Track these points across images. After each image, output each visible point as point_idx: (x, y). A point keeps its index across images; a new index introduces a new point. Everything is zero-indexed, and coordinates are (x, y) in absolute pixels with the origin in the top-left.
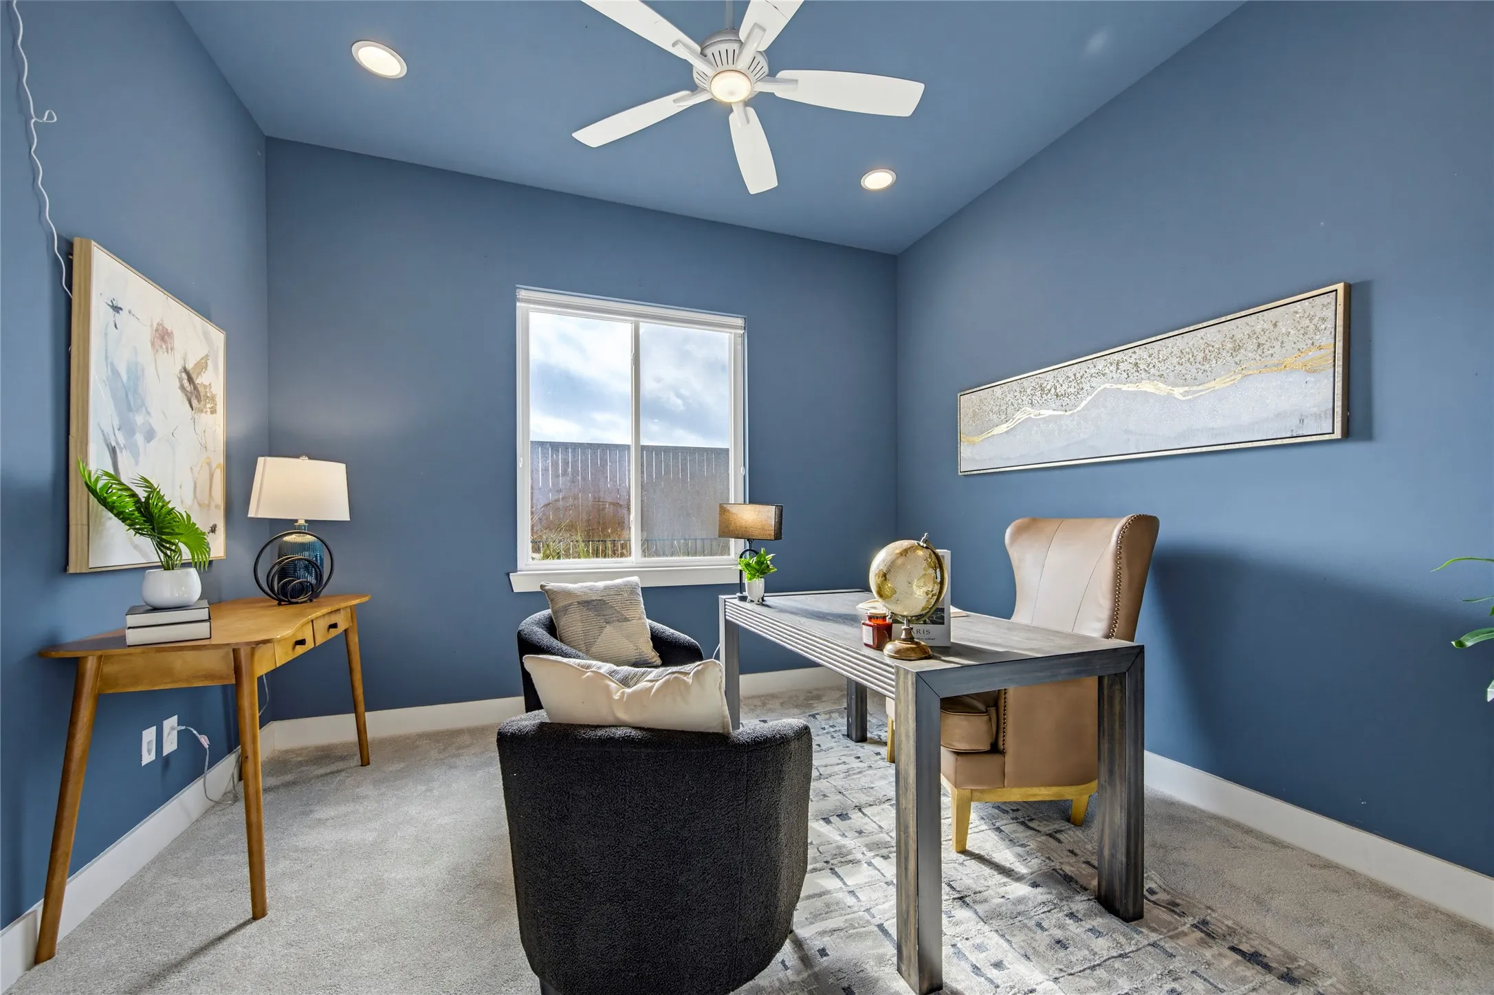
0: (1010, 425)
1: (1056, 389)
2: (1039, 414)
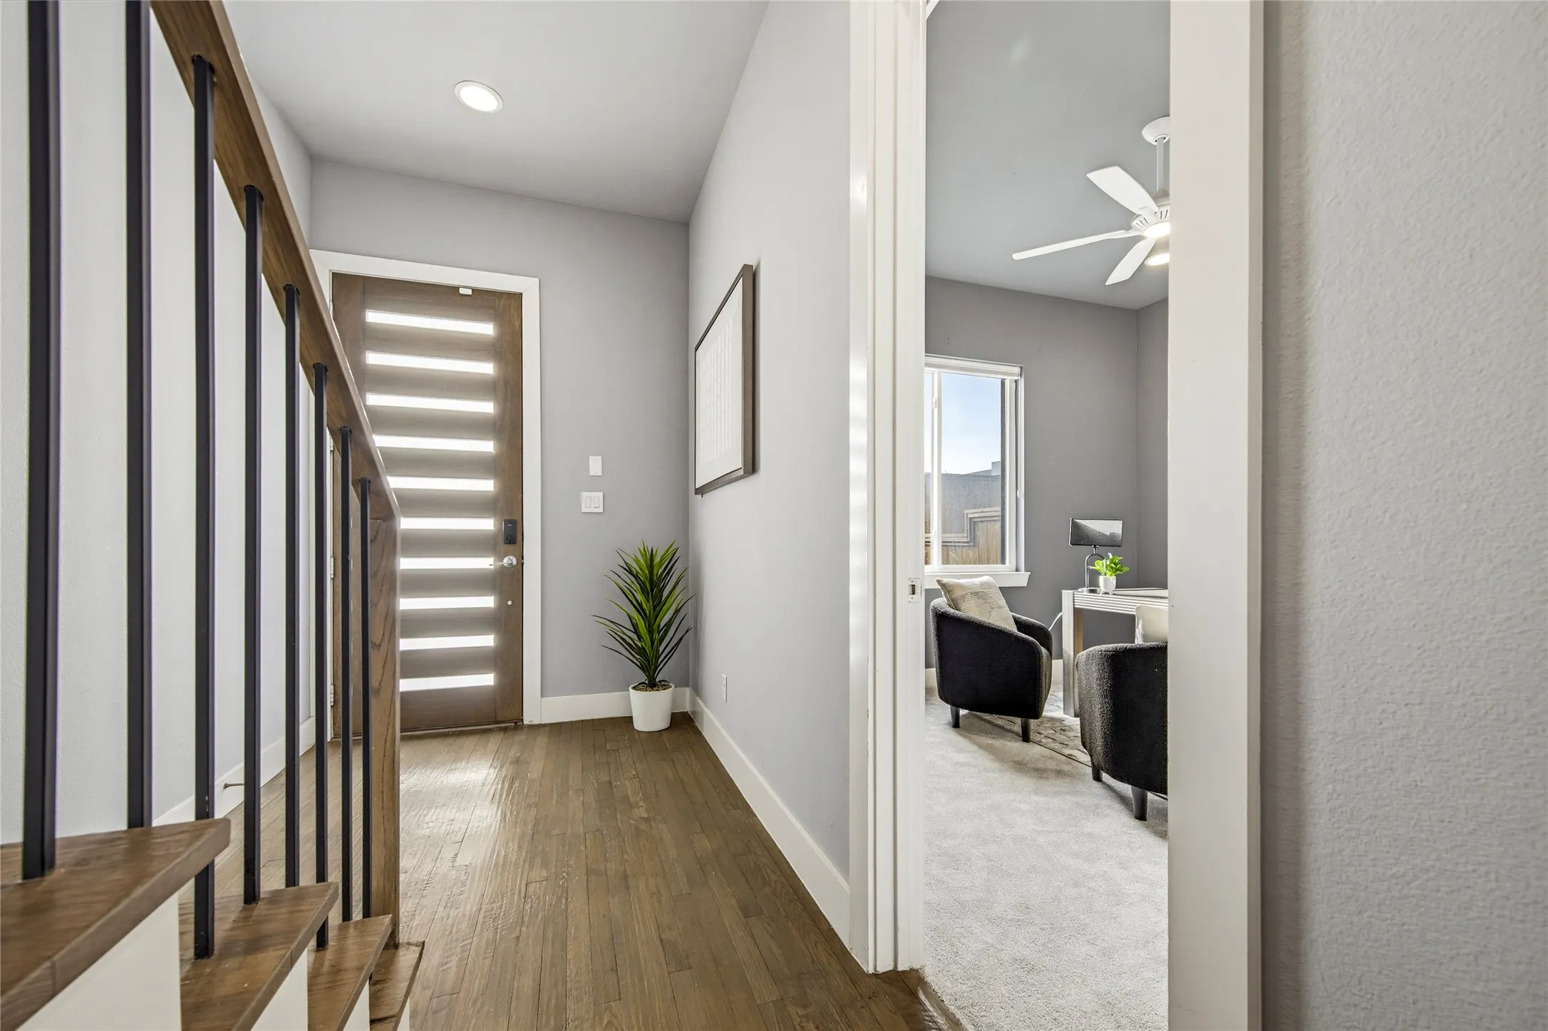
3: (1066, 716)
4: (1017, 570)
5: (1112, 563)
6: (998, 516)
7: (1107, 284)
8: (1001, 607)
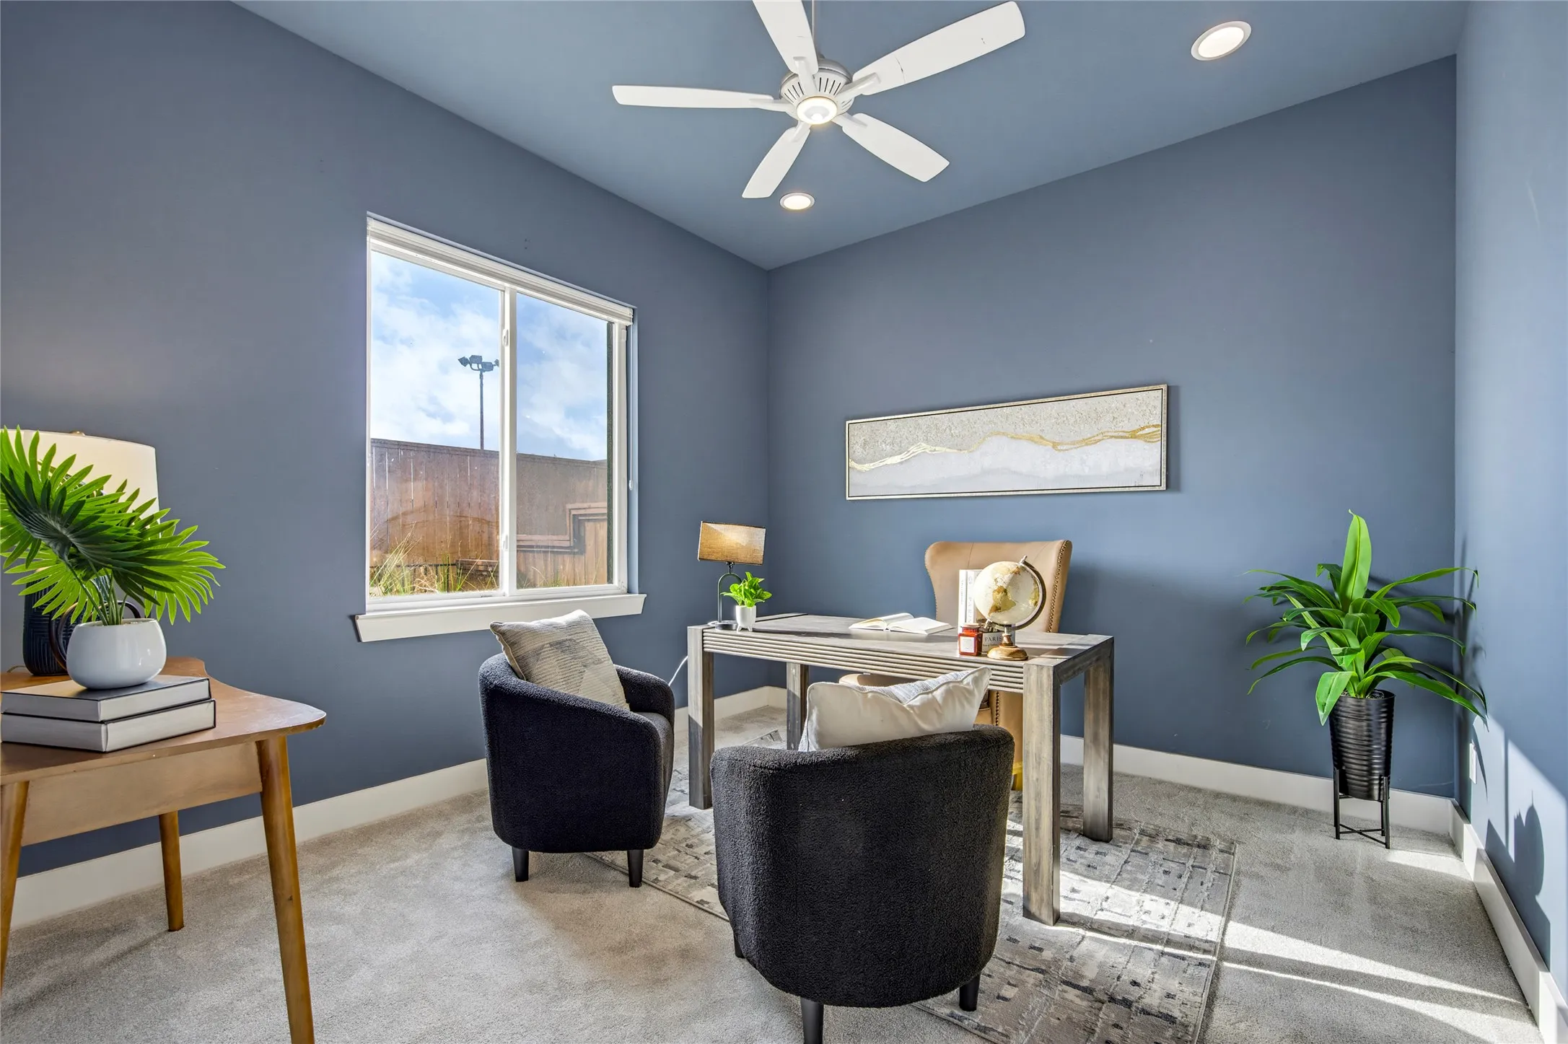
0: (904, 456)
1: (950, 430)
2: (935, 450)
3: (693, 810)
4: (629, 591)
5: (750, 587)
6: (603, 514)
7: (745, 195)
8: (599, 662)
